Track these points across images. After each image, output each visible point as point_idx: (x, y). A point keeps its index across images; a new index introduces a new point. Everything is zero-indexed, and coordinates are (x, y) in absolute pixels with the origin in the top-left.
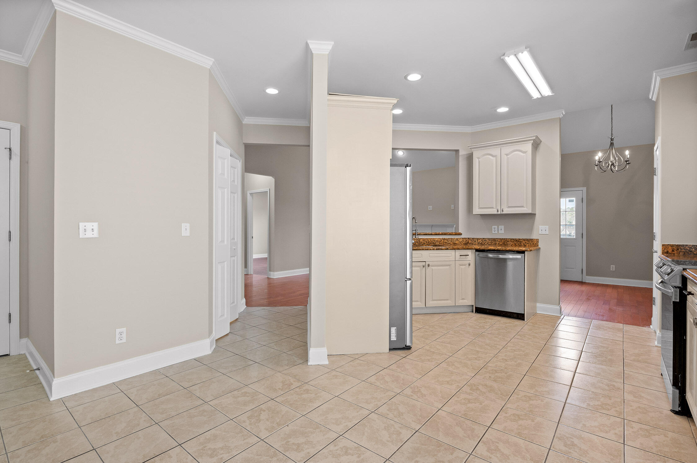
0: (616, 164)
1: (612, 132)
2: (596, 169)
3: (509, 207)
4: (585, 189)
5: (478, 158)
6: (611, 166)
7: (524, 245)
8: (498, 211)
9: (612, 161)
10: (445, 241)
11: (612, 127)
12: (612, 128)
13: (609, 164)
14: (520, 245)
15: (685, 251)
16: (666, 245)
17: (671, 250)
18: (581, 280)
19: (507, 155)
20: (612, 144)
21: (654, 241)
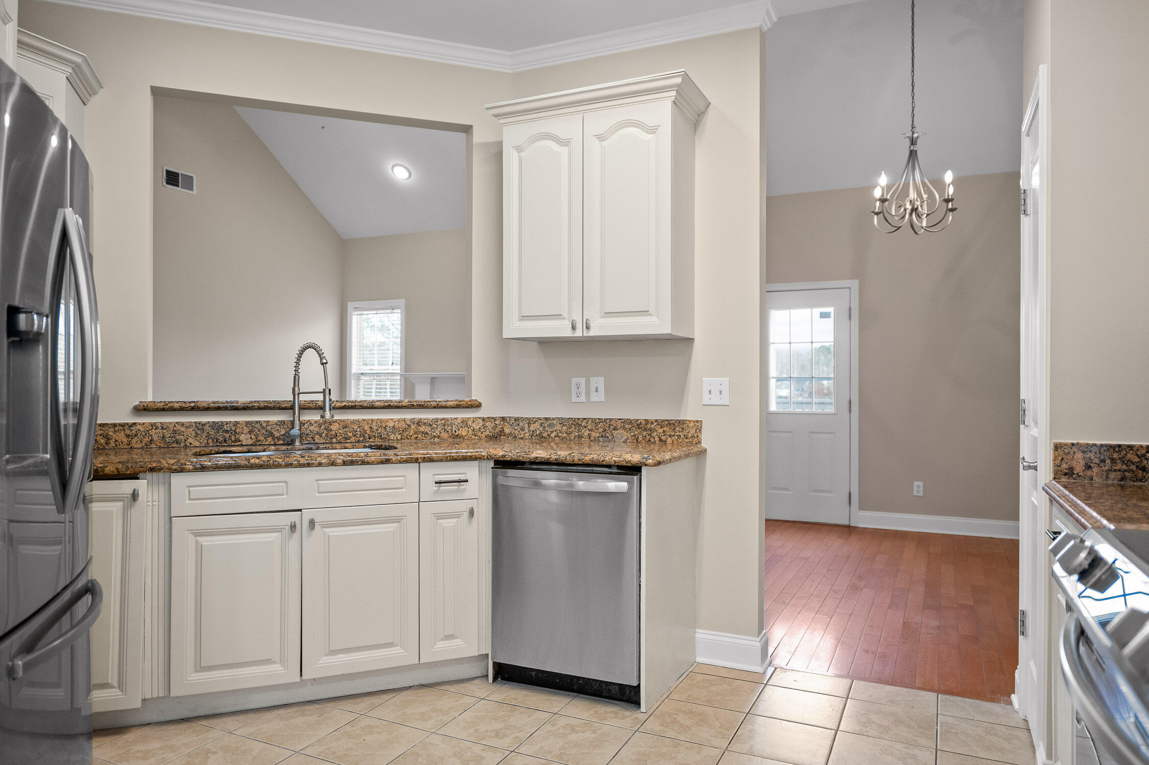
0: (924, 210)
1: (913, 121)
2: (876, 221)
3: (608, 314)
4: (855, 284)
5: (519, 149)
6: (911, 214)
7: (661, 440)
8: (574, 328)
9: (912, 199)
10: (422, 429)
11: (913, 108)
12: (913, 111)
13: (905, 210)
14: (649, 440)
15: (1124, 467)
16: (1066, 445)
17: (1082, 463)
18: (845, 522)
19: (601, 138)
20: (913, 154)
21: (1022, 426)
